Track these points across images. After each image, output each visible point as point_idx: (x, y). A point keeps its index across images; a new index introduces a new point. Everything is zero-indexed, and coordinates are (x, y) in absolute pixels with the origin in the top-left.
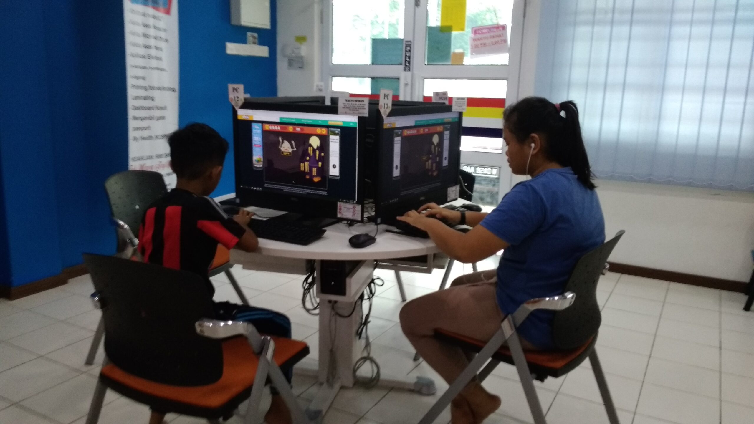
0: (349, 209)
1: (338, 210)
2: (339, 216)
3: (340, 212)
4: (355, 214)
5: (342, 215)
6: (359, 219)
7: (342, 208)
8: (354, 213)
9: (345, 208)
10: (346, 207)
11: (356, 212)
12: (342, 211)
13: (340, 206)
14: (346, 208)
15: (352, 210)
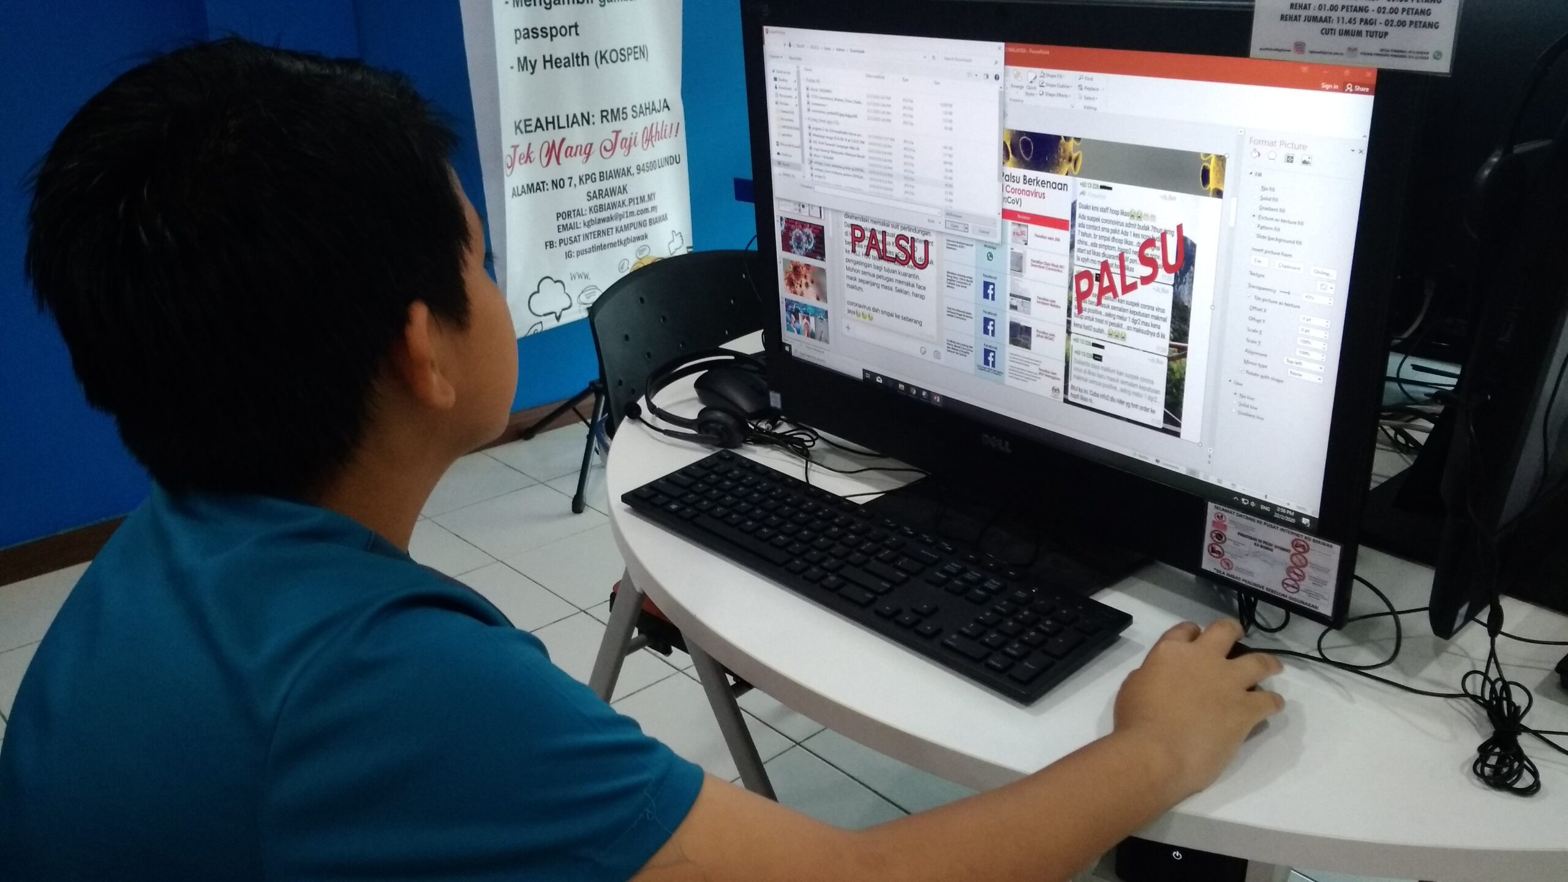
0: (1267, 546)
1: (1208, 541)
2: (1209, 563)
3: (1218, 548)
4: (1302, 577)
5: (1229, 565)
6: (1326, 608)
7: (1231, 533)
8: (1296, 572)
9: (1243, 535)
10: (1252, 534)
11: (1307, 570)
12: (1227, 547)
13: (1219, 523)
14: (1251, 538)
15: (1286, 557)
